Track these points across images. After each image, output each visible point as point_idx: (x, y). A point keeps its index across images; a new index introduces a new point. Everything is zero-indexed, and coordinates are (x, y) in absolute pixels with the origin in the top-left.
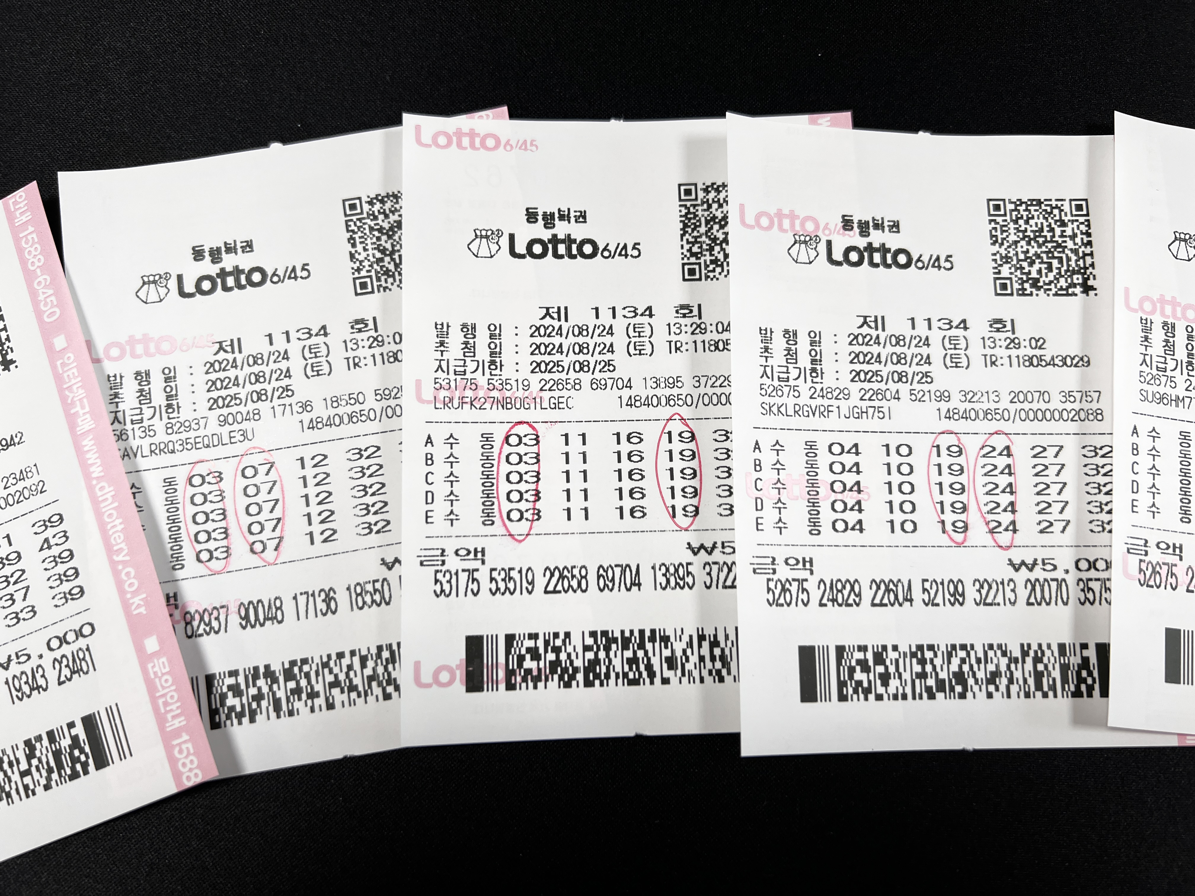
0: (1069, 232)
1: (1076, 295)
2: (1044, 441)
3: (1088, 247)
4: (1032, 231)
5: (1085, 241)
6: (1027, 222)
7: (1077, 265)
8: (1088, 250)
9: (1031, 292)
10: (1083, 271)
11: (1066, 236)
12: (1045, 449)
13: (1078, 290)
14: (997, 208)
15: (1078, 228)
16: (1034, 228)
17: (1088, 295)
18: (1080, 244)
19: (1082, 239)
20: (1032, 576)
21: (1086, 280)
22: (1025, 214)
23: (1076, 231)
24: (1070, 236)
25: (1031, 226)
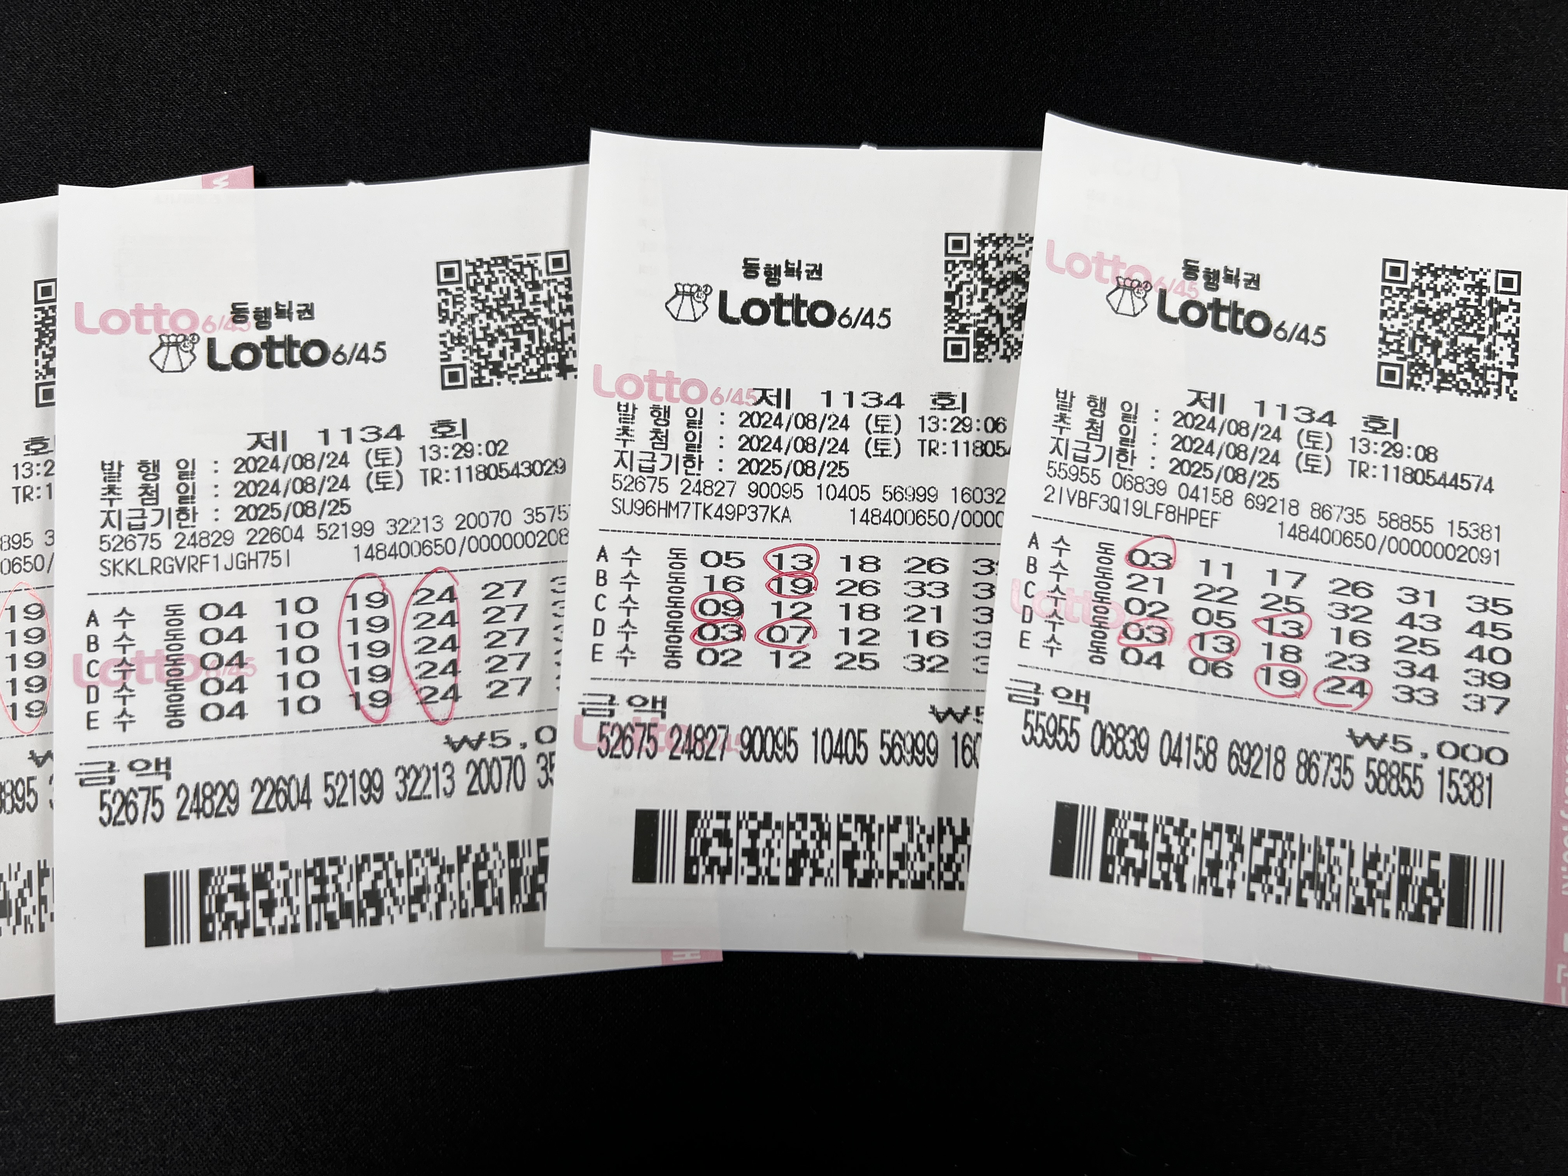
0: (543, 296)
1: (550, 379)
2: (500, 576)
3: (568, 314)
4: (495, 300)
5: (564, 307)
6: (488, 288)
7: (552, 340)
8: (567, 319)
9: (491, 380)
10: (559, 347)
11: (539, 303)
12: (501, 587)
13: (553, 372)
14: (449, 272)
15: (556, 288)
16: (498, 295)
17: (565, 378)
18: (557, 311)
19: (560, 304)
20: (477, 756)
21: (562, 358)
22: (486, 278)
23: (553, 294)
24: (544, 302)
25: (494, 293)
